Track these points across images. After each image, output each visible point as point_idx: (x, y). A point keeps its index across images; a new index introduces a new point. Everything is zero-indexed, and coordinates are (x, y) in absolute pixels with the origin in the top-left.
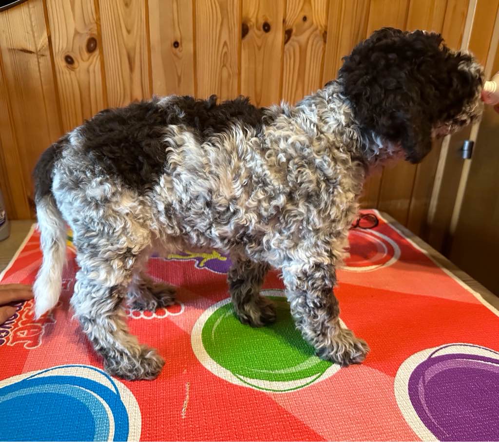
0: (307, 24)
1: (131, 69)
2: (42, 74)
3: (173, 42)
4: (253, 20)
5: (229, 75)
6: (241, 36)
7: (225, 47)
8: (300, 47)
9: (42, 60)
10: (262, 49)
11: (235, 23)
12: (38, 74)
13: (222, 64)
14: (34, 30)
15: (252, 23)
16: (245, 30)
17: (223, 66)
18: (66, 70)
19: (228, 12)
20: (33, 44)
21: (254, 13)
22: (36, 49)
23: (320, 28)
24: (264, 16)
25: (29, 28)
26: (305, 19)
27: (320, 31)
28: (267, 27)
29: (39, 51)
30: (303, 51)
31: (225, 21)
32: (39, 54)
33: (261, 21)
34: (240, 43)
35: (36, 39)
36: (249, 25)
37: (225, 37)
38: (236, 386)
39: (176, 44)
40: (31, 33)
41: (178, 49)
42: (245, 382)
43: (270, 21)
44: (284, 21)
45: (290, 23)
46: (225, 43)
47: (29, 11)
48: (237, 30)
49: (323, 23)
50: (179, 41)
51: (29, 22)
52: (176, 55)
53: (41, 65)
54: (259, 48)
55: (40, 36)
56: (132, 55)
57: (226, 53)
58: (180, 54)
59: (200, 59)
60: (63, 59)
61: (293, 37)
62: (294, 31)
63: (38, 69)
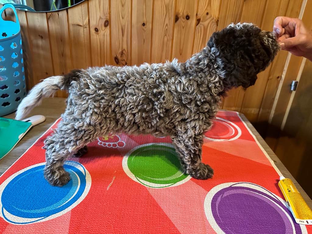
0: (208, 16)
1: (123, 35)
2: (85, 36)
3: (142, 23)
4: (181, 14)
5: (168, 40)
6: (175, 22)
7: (167, 27)
8: (204, 27)
9: (85, 29)
10: (185, 28)
11: (172, 15)
12: (83, 36)
13: (165, 34)
14: (83, 16)
15: (180, 15)
16: (177, 19)
17: (165, 35)
18: (95, 34)
19: (169, 10)
20: (82, 22)
21: (182, 10)
22: (83, 24)
23: (215, 18)
24: (187, 12)
25: (81, 15)
26: (207, 14)
27: (215, 20)
28: (188, 18)
29: (85, 25)
30: (205, 30)
31: (167, 14)
32: (85, 27)
33: (185, 15)
34: (174, 25)
35: (84, 20)
36: (179, 16)
37: (167, 22)
38: (134, 181)
39: (144, 24)
40: (82, 17)
41: (144, 27)
42: (139, 181)
43: (189, 14)
44: (197, 15)
45: (199, 16)
46: (167, 25)
47: (82, 8)
48: (173, 18)
49: (217, 16)
50: (145, 23)
51: (81, 13)
52: (143, 29)
53: (85, 32)
54: (183, 28)
55: (85, 19)
56: (124, 28)
57: (167, 29)
58: (145, 29)
59: (154, 31)
60: (94, 29)
61: (201, 23)
62: (201, 20)
63: (83, 33)
